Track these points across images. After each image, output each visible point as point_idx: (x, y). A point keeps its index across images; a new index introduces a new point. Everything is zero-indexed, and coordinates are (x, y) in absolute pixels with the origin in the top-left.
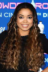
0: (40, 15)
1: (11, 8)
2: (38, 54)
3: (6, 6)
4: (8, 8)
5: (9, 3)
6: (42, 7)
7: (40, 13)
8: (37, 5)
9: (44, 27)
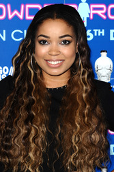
0: (103, 35)
1: (28, 17)
2: (93, 136)
3: (16, 12)
4: (21, 17)
5: (23, 6)
6: (106, 14)
7: (103, 30)
8: (94, 9)
9: (112, 66)
